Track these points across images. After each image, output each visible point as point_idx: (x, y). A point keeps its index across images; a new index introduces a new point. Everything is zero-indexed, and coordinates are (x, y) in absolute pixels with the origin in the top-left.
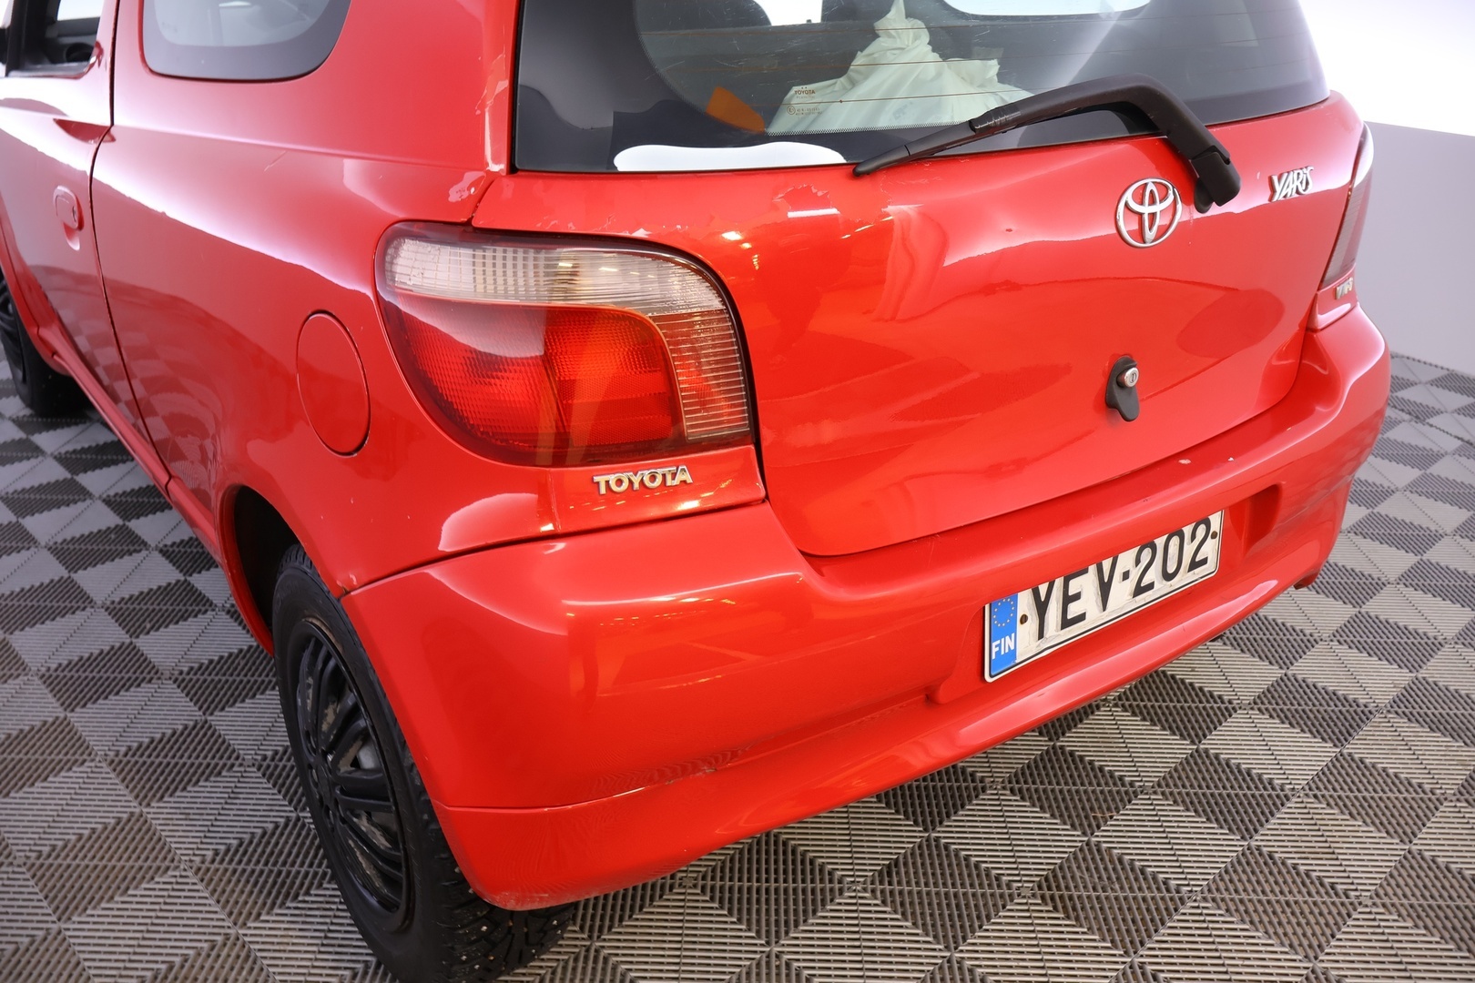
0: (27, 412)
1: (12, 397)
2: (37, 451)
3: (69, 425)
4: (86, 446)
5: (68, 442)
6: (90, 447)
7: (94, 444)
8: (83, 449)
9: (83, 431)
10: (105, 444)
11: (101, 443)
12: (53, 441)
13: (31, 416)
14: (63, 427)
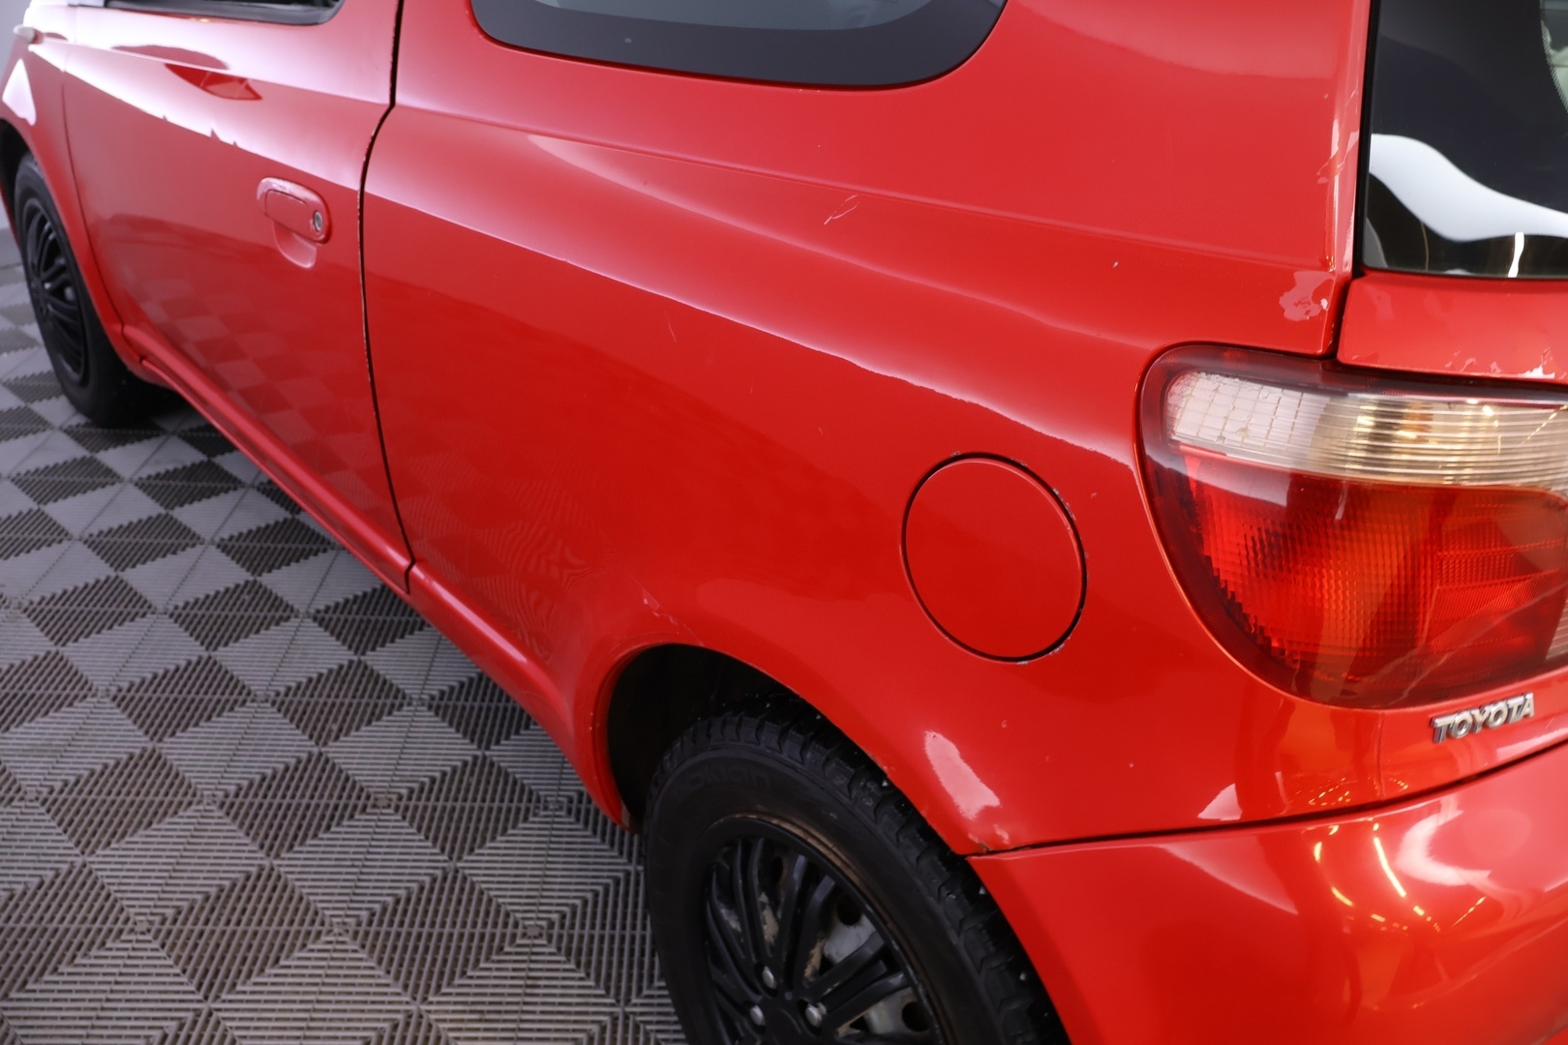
0: (79, 420)
1: (54, 399)
2: (108, 476)
3: (140, 439)
4: (171, 467)
5: (146, 462)
6: (176, 470)
7: (180, 466)
8: (167, 472)
9: (159, 448)
10: (193, 465)
11: (188, 464)
12: (127, 459)
13: (86, 425)
14: (132, 443)
